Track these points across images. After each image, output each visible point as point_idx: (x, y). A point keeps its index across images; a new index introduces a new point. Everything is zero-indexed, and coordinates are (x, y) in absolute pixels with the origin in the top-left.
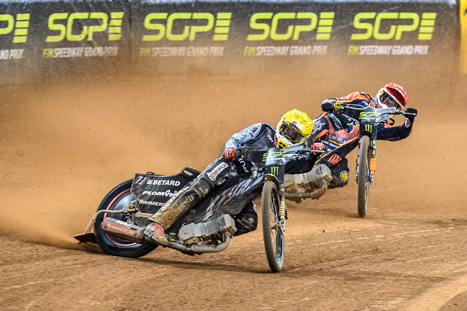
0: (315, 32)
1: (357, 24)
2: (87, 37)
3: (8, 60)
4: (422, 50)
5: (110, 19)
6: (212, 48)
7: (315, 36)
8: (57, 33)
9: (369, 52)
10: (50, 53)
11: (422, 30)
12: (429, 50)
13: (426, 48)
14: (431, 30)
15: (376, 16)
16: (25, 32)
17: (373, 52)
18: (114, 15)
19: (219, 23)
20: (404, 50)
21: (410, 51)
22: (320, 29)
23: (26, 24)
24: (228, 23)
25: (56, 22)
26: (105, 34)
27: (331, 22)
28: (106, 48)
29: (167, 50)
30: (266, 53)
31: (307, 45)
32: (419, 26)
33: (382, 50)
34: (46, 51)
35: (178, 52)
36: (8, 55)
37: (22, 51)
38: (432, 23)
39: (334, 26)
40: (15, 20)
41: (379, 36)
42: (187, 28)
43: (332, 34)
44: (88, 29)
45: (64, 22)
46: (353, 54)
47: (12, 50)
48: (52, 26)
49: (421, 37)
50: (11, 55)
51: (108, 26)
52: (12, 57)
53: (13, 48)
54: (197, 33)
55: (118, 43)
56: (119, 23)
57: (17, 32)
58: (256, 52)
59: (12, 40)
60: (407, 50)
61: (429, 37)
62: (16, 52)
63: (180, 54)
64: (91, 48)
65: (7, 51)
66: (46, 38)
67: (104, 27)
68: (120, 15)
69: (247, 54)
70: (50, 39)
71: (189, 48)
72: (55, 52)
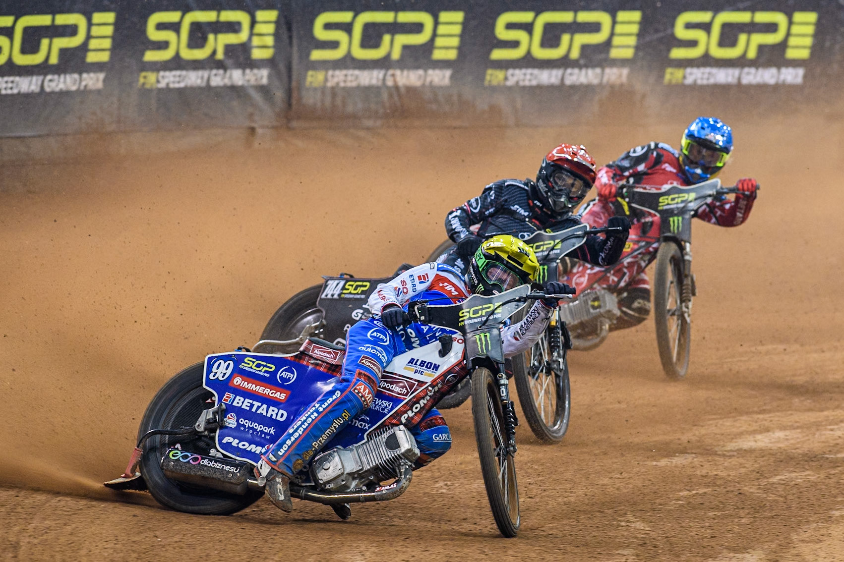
0: (608, 44)
1: (681, 32)
2: (214, 52)
3: (78, 91)
4: (792, 76)
5: (253, 22)
6: (430, 72)
7: (608, 52)
8: (163, 45)
9: (702, 79)
10: (150, 79)
11: (792, 41)
12: (805, 77)
13: (801, 72)
14: (808, 41)
15: (713, 18)
16: (107, 43)
17: (708, 79)
18: (261, 15)
19: (441, 30)
20: (762, 76)
21: (772, 77)
22: (616, 41)
23: (109, 30)
24: (457, 29)
25: (161, 26)
26: (245, 48)
27: (635, 28)
28: (248, 71)
29: (352, 75)
30: (524, 80)
31: (594, 66)
32: (788, 34)
33: (723, 76)
34: (145, 77)
35: (371, 79)
36: (78, 82)
37: (101, 76)
38: (810, 30)
39: (640, 35)
40: (90, 24)
41: (717, 52)
42: (387, 38)
43: (637, 48)
44: (216, 39)
45: (175, 27)
46: (674, 82)
47: (85, 75)
48: (154, 34)
49: (791, 54)
50: (84, 83)
51: (251, 34)
52: (86, 86)
53: (88, 72)
54: (406, 48)
55: (270, 63)
56: (270, 29)
57: (93, 44)
58: (506, 79)
59: (84, 57)
60: (768, 76)
61: (804, 54)
62: (91, 79)
63: (374, 82)
64: (221, 72)
65: (76, 76)
66: (143, 54)
67: (243, 36)
68: (272, 15)
69: (490, 81)
70: (151, 56)
71: (390, 72)
72: (160, 79)
